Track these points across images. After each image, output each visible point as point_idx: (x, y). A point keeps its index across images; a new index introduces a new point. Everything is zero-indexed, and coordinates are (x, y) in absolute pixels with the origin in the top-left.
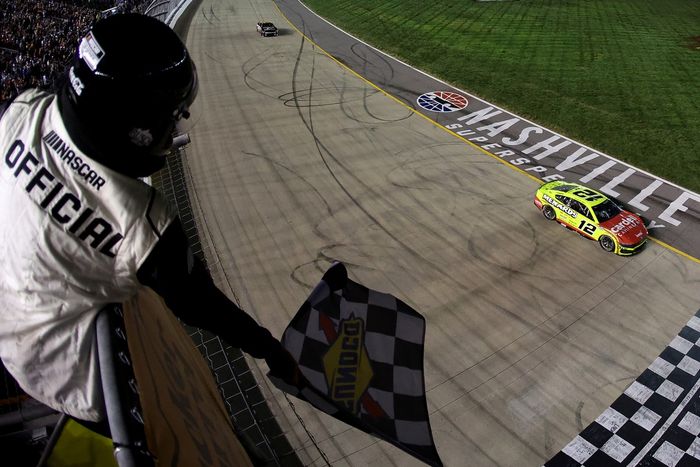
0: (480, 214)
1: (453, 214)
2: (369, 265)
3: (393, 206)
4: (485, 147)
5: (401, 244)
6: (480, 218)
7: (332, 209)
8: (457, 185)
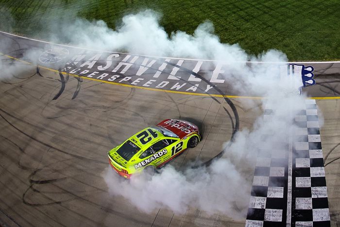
0: (106, 119)
1: (91, 125)
2: (61, 176)
3: (55, 133)
4: (89, 76)
5: (71, 155)
6: (107, 121)
7: (22, 148)
8: (84, 106)
